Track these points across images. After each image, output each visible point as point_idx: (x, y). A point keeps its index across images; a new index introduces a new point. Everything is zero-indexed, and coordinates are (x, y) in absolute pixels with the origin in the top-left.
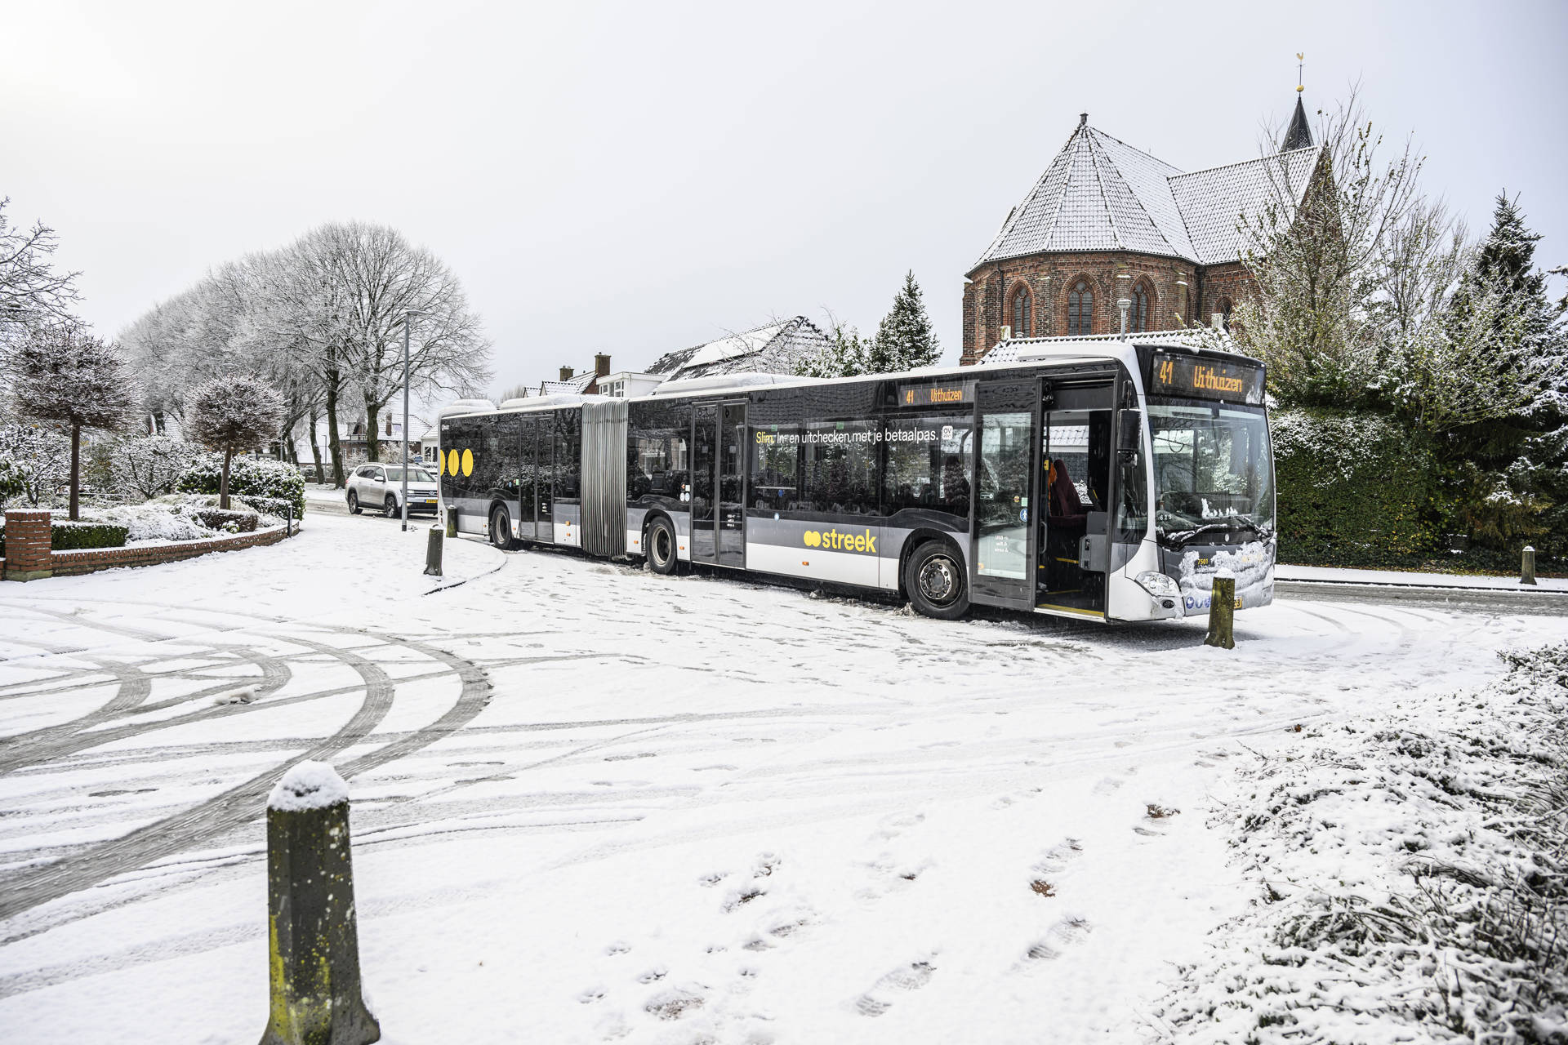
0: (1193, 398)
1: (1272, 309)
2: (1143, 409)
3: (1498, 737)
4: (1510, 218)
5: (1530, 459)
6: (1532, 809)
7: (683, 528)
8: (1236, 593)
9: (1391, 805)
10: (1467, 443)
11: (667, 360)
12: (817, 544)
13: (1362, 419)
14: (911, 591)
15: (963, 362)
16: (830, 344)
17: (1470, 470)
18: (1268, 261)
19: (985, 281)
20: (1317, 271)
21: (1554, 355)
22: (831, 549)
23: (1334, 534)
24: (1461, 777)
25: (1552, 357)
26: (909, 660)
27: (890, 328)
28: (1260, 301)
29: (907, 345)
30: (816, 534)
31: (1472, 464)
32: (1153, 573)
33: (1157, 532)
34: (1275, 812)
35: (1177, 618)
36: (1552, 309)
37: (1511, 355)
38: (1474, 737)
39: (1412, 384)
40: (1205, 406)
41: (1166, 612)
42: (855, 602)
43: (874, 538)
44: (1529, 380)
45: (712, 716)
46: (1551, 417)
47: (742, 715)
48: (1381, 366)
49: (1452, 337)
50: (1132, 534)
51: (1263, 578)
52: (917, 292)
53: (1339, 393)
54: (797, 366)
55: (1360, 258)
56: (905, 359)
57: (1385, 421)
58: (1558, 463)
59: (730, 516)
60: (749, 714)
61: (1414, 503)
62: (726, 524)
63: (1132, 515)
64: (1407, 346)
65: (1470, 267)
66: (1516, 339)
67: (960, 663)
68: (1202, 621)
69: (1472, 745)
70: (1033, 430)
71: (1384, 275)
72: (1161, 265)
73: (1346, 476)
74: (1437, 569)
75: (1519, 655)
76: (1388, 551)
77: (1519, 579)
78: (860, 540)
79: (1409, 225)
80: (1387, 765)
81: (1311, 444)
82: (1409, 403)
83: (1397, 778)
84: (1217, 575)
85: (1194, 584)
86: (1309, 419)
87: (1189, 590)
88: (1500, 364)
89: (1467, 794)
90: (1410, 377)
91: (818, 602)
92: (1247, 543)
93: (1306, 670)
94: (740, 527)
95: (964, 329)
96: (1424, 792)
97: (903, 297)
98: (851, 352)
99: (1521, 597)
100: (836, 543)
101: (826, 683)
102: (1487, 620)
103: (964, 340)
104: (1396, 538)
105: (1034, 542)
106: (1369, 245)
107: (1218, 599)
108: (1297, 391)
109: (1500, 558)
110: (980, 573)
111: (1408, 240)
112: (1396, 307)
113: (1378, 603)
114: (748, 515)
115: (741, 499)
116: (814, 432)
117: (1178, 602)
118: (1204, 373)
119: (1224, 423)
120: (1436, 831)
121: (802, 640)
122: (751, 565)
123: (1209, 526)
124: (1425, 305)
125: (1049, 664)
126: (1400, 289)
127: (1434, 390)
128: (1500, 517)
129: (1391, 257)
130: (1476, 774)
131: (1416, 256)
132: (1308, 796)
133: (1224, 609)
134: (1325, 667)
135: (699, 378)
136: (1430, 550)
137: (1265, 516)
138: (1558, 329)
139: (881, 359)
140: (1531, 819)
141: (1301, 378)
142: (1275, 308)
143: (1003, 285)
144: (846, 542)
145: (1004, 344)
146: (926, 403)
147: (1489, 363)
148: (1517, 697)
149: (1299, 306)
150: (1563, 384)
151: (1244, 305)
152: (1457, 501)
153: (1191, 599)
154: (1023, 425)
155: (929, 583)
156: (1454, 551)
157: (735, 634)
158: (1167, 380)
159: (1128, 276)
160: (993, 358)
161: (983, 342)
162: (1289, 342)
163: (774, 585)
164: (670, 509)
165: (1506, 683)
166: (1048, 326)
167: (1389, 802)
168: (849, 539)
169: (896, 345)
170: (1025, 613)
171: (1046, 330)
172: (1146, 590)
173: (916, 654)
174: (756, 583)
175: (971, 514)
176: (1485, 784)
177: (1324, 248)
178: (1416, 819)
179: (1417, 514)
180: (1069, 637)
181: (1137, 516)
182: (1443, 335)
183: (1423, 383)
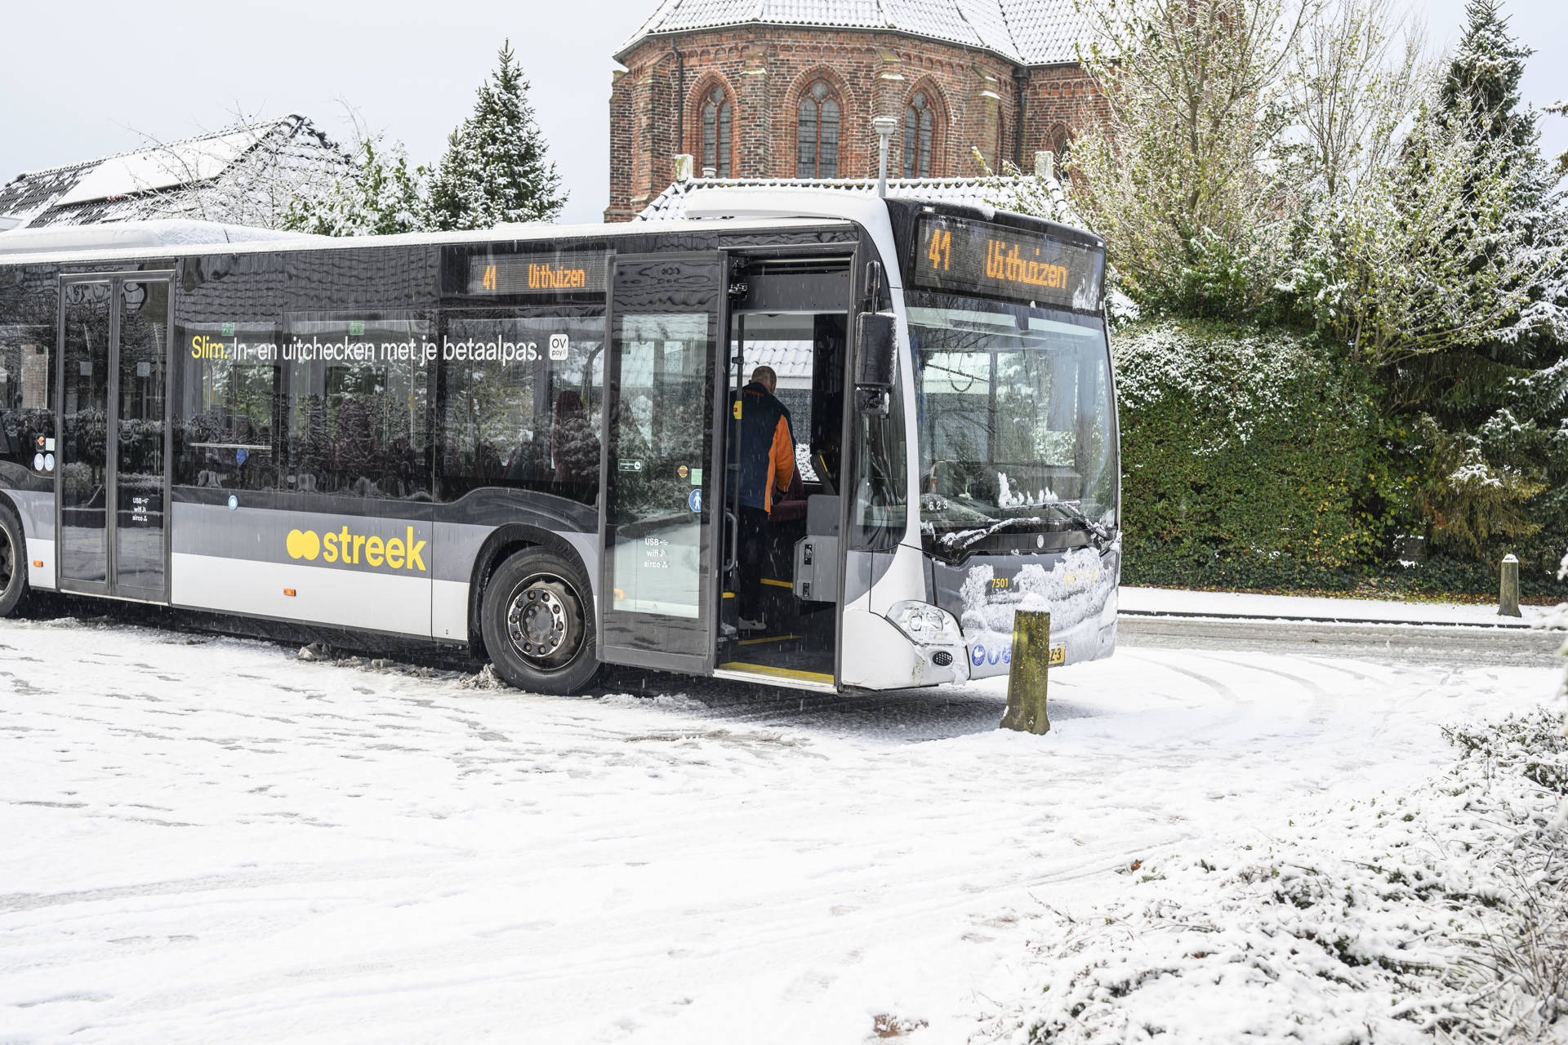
0: (985, 296)
1: (1131, 149)
2: (900, 314)
3: (1428, 867)
4: (1489, 19)
5: (1516, 413)
6: (1468, 982)
7: (39, 524)
8: (1051, 637)
9: (1255, 989)
10: (1424, 385)
11: (22, 188)
12: (312, 555)
13: (1267, 341)
14: (491, 641)
15: (610, 217)
16: (354, 172)
17: (1427, 426)
18: (1123, 64)
19: (650, 71)
20: (1200, 86)
21: (1549, 245)
22: (339, 564)
23: (1224, 535)
24: (1366, 936)
25: (1546, 248)
26: (478, 771)
27: (468, 147)
28: (1111, 133)
29: (502, 181)
30: (311, 535)
31: (1430, 419)
32: (917, 605)
33: (923, 531)
34: (1075, 1013)
35: (956, 682)
36: (1548, 169)
37: (1488, 242)
38: (1393, 869)
39: (1343, 285)
40: (1006, 312)
41: (937, 674)
42: (386, 666)
43: (421, 544)
44: (1514, 284)
45: (71, 896)
46: (1544, 347)
47: (133, 890)
48: (1297, 253)
49: (1401, 208)
50: (882, 533)
51: (1098, 610)
52: (520, 82)
53: (1236, 294)
54: (287, 211)
55: (1267, 69)
56: (497, 206)
57: (1303, 346)
58: (1553, 420)
59: (138, 500)
60: (147, 889)
61: (1346, 484)
62: (131, 516)
63: (882, 502)
64: (1337, 221)
65: (1431, 95)
66: (1495, 217)
67: (573, 773)
68: (997, 686)
69: (1391, 881)
70: (711, 346)
71: (1302, 101)
72: (955, 61)
73: (1243, 437)
74: (1379, 592)
75: (1472, 732)
76: (1305, 564)
77: (1496, 608)
78: (395, 547)
79: (1340, 19)
80: (1257, 922)
81: (1189, 382)
82: (1338, 316)
83: (1271, 944)
84: (1022, 607)
85: (984, 623)
86: (1187, 340)
87: (977, 633)
88: (1472, 257)
89: (1376, 963)
90: (1339, 274)
91: (316, 667)
92: (1073, 551)
93: (1159, 767)
94: (157, 523)
95: (612, 157)
96: (1310, 964)
97: (494, 91)
98: (393, 189)
99: (1497, 638)
100: (350, 553)
101: (312, 821)
102: (1444, 675)
103: (612, 177)
104: (1318, 542)
105: (713, 550)
106: (1281, 47)
107: (1024, 648)
108: (1168, 291)
109: (1470, 574)
110: (617, 606)
111: (1338, 43)
112: (1321, 155)
113: (1284, 651)
114: (174, 499)
115: (162, 468)
116: (307, 339)
117: (958, 656)
118: (1004, 253)
119: (1036, 343)
120: (1318, 1027)
121: (274, 740)
122: (181, 597)
123: (1010, 521)
124: (1363, 155)
125: (734, 770)
126: (1326, 126)
127: (1375, 296)
128: (1472, 508)
129: (1313, 71)
130: (1390, 929)
131: (1351, 72)
132: (1128, 983)
133: (1032, 664)
134: (1190, 760)
135: (93, 226)
136: (1370, 562)
137: (1106, 501)
138: (1556, 203)
139: (450, 206)
140: (1460, 998)
141: (1175, 269)
142: (1134, 146)
143: (682, 78)
144: (369, 550)
145: (681, 188)
146: (519, 290)
147: (1455, 254)
148: (1462, 799)
149: (1172, 145)
150: (1562, 292)
151: (1085, 138)
152: (1409, 479)
153: (981, 648)
154: (696, 337)
155: (525, 626)
156: (1406, 564)
157: (138, 733)
158: (942, 263)
159: (900, 77)
160: (662, 212)
161: (646, 183)
162: (1156, 206)
163: (229, 635)
164: (15, 485)
165: (1453, 777)
166: (762, 160)
167: (1252, 984)
168: (375, 545)
169: (480, 180)
170: (700, 678)
171: (757, 167)
172: (904, 634)
173: (493, 761)
174: (192, 631)
175: (601, 498)
176: (1402, 946)
177: (1210, 49)
178: (1289, 1008)
179: (1349, 502)
180: (775, 722)
181: (891, 504)
182: (1389, 206)
183: (1359, 284)
